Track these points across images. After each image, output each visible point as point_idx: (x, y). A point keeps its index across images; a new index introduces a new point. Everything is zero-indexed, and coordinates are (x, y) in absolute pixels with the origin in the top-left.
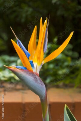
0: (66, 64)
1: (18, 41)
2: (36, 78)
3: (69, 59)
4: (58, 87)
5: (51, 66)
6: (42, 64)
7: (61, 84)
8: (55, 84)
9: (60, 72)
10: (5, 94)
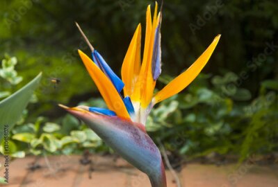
0: (222, 112)
1: (94, 54)
2: (137, 134)
3: (229, 102)
4: (203, 161)
5: (191, 118)
6: (150, 104)
7: (210, 154)
8: (199, 155)
9: (211, 130)
10: (90, 177)
